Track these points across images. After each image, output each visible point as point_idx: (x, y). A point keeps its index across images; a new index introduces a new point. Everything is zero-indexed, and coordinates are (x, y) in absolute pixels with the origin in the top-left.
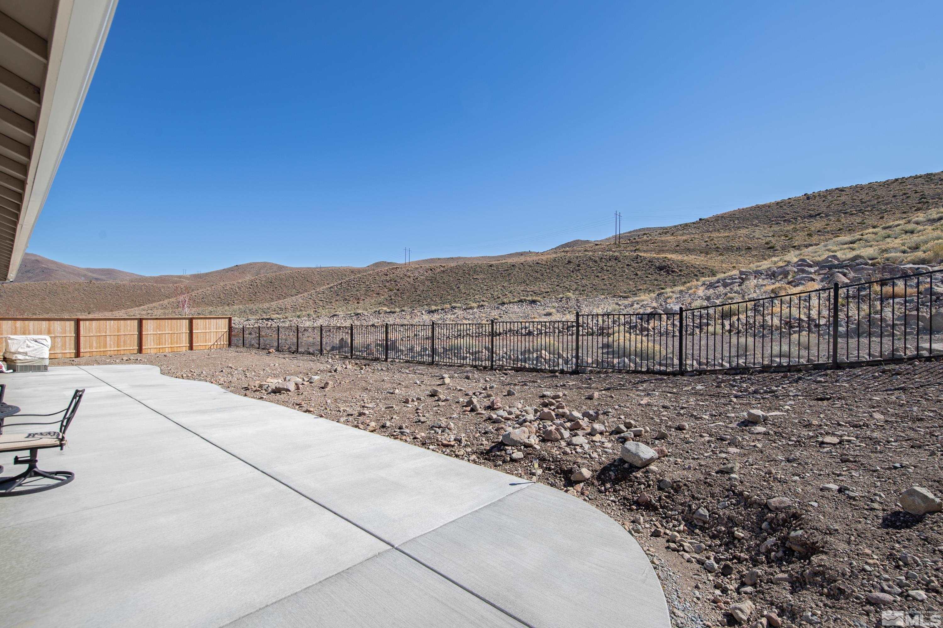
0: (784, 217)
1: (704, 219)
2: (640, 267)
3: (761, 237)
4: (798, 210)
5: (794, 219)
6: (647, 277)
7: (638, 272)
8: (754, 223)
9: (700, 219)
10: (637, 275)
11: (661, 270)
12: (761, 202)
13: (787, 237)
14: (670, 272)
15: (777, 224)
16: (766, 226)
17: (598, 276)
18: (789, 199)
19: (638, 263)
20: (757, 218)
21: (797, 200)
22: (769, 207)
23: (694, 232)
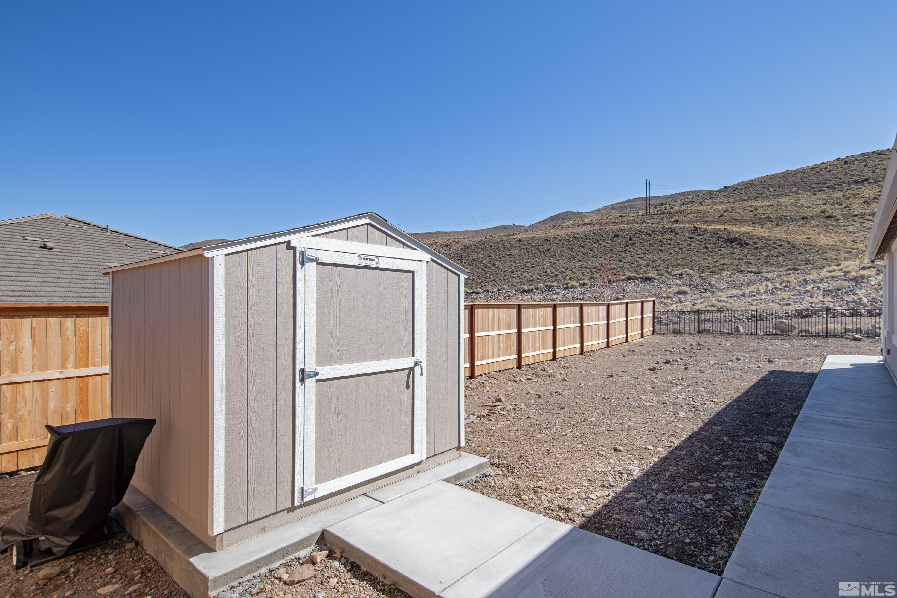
0: (826, 183)
1: (730, 187)
2: (705, 240)
3: (810, 205)
4: (839, 175)
5: (840, 185)
6: (720, 250)
7: (708, 246)
8: (793, 190)
9: (725, 187)
10: (706, 248)
11: (732, 242)
12: (792, 168)
13: (841, 205)
14: (745, 245)
15: (821, 191)
16: (809, 193)
17: (661, 250)
18: (823, 163)
19: (700, 235)
20: (794, 185)
21: (831, 164)
22: (804, 173)
23: (726, 201)
